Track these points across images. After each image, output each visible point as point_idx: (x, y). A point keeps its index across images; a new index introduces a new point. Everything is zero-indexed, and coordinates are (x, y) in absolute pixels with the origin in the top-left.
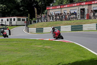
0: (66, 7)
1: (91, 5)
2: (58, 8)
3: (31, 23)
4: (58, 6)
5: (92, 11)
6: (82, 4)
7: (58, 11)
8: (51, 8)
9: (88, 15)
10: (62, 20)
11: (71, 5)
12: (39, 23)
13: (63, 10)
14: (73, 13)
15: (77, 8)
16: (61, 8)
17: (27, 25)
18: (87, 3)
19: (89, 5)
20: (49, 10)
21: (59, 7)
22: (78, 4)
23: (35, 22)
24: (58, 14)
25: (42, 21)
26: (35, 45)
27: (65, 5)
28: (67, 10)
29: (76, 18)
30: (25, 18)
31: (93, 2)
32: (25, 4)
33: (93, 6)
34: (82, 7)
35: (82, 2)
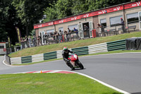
0: (61, 23)
1: (97, 16)
2: (51, 26)
3: (13, 51)
4: (50, 22)
5: (99, 25)
6: (85, 16)
7: (50, 30)
8: (41, 26)
9: (94, 31)
10: (57, 42)
11: (69, 20)
12: (24, 49)
13: (57, 27)
14: (73, 31)
15: (77, 22)
16: (54, 25)
17: (7, 54)
18: (92, 15)
19: (93, 17)
20: (38, 29)
21: (52, 23)
22: (79, 17)
23: (19, 48)
24: (51, 34)
25: (29, 47)
26: (22, 81)
27: (60, 20)
28: (63, 27)
29: (77, 37)
30: (4, 44)
31: (100, 13)
32: (2, 23)
33: (100, 18)
34: (84, 21)
35: (85, 14)
